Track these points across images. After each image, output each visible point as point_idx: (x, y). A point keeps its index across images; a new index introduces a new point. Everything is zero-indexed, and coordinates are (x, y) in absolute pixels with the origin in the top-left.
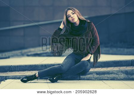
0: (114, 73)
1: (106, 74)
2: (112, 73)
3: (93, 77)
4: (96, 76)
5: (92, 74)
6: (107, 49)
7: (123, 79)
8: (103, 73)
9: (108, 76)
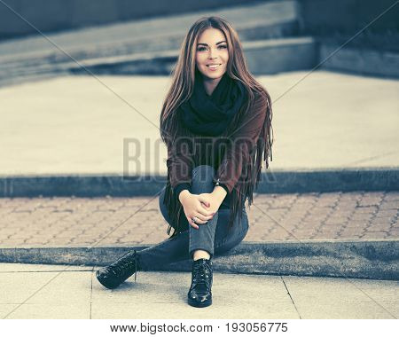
0: (327, 254)
1: (299, 255)
2: (319, 253)
3: (254, 264)
4: (263, 260)
5: (250, 252)
6: (349, 53)
7: (356, 273)
8: (290, 250)
9: (307, 261)
